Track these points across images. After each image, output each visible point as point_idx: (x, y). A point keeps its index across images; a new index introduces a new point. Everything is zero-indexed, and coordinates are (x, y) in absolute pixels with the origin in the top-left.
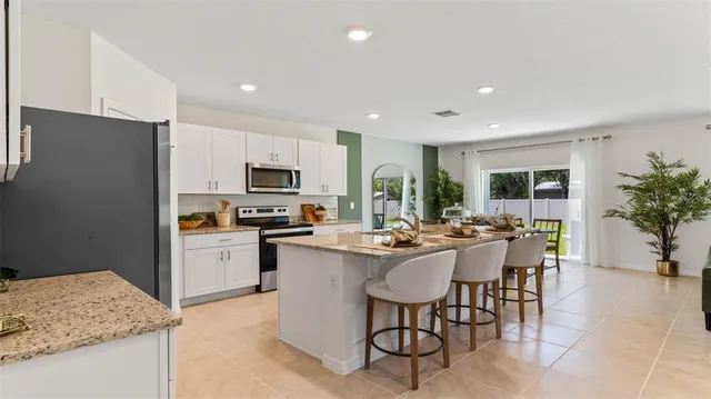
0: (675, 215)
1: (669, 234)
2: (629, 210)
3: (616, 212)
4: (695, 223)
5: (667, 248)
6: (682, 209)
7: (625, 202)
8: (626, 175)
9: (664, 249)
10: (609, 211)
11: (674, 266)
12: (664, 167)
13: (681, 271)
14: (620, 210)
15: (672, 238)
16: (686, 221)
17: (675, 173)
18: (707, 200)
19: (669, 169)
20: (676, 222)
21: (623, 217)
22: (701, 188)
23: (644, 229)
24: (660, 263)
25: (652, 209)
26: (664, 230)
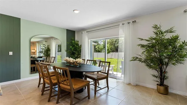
0: (166, 60)
1: (163, 71)
2: (143, 57)
3: (137, 58)
4: (179, 65)
5: (162, 77)
6: (170, 58)
7: (141, 53)
8: (142, 39)
9: (161, 79)
10: (134, 58)
11: (166, 88)
12: (162, 33)
13: (170, 91)
14: (139, 57)
15: (165, 72)
16: (173, 64)
17: (168, 36)
18: (184, 53)
19: (165, 34)
20: (167, 64)
21: (141, 61)
22: (181, 46)
23: (150, 67)
24: (159, 87)
25: (155, 57)
26: (161, 69)
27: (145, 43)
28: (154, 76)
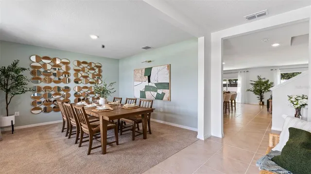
0: (263, 90)
2: (253, 89)
3: (250, 90)
5: (261, 98)
6: (265, 89)
7: (252, 87)
8: (252, 81)
10: (248, 90)
11: (263, 103)
12: (261, 79)
15: (263, 96)
16: (266, 92)
17: (263, 81)
20: (264, 92)
22: (269, 84)
23: (256, 94)
24: (260, 102)
25: (258, 89)
26: (261, 94)
27: (254, 83)
28: (258, 97)
